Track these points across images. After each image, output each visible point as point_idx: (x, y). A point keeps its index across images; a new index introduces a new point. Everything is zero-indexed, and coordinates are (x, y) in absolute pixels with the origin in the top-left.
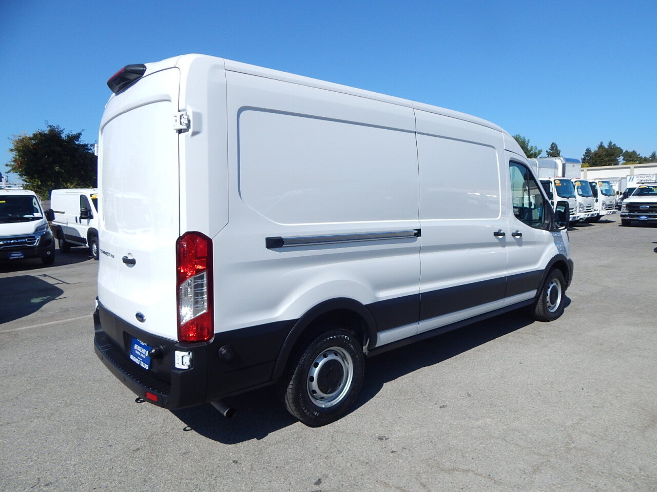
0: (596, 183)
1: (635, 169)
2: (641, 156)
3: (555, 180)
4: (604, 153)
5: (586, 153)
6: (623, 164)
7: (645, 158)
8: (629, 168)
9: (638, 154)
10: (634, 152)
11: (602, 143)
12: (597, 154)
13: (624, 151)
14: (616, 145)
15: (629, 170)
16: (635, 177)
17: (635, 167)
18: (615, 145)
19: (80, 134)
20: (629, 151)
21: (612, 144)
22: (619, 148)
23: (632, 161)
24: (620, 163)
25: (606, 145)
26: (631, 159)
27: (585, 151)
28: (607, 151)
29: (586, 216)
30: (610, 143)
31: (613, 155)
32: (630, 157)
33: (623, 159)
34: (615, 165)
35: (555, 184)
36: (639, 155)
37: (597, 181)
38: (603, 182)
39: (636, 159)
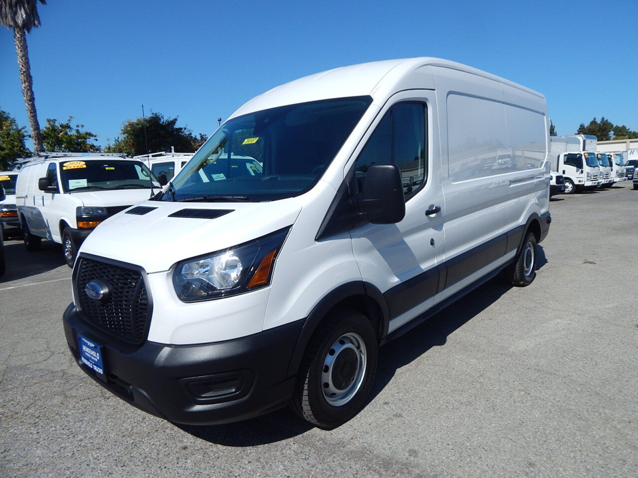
0: (611, 156)
1: (631, 144)
2: (630, 130)
3: (584, 154)
4: (597, 128)
5: (580, 129)
6: (614, 139)
7: (634, 132)
8: (625, 142)
9: (627, 129)
10: (624, 127)
11: (595, 119)
12: (590, 129)
13: (614, 126)
14: (609, 121)
15: (625, 144)
16: (635, 150)
17: (631, 142)
18: (607, 120)
19: (176, 120)
20: (619, 126)
21: (605, 120)
22: (610, 123)
23: (622, 135)
24: (612, 138)
25: (599, 121)
26: (621, 134)
27: (579, 127)
28: (600, 126)
29: (605, 182)
30: (603, 119)
31: (606, 130)
32: (620, 132)
33: (614, 134)
34: (606, 140)
35: (585, 156)
36: (629, 129)
37: (612, 154)
38: (617, 155)
39: (625, 134)
